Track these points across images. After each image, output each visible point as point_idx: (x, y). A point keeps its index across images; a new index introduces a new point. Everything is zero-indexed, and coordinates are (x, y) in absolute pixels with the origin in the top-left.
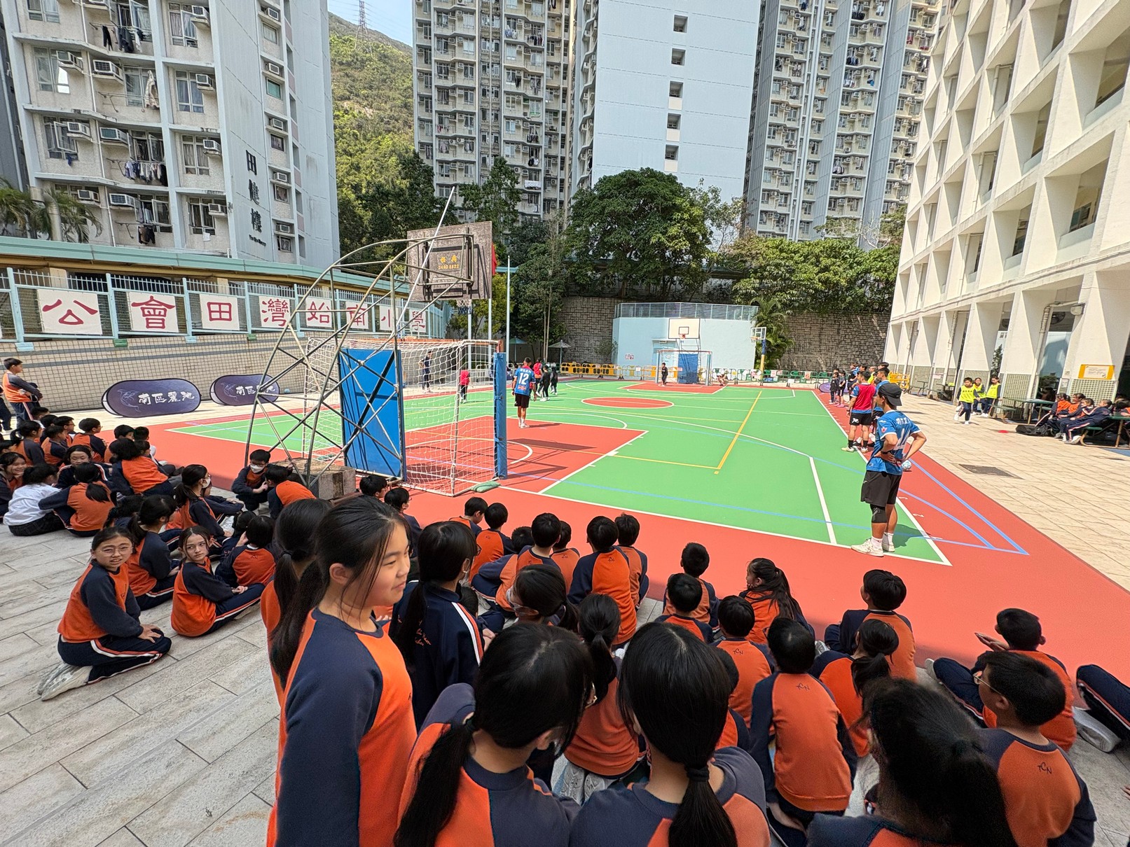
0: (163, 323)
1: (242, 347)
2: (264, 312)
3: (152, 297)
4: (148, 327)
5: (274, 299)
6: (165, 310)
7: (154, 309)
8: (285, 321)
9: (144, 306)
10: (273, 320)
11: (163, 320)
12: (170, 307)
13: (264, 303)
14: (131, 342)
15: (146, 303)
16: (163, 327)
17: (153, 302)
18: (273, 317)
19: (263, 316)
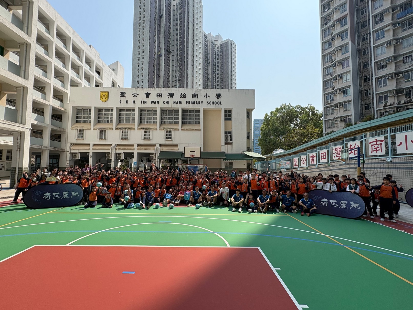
0: (314, 162)
1: (326, 169)
2: (334, 153)
3: (312, 155)
4: (312, 163)
5: (337, 147)
6: (314, 158)
7: (312, 158)
8: (340, 156)
9: (311, 157)
10: (337, 157)
11: (314, 161)
12: (315, 156)
13: (334, 150)
14: (309, 168)
15: (311, 156)
16: (313, 163)
17: (313, 156)
18: (337, 155)
19: (334, 155)
